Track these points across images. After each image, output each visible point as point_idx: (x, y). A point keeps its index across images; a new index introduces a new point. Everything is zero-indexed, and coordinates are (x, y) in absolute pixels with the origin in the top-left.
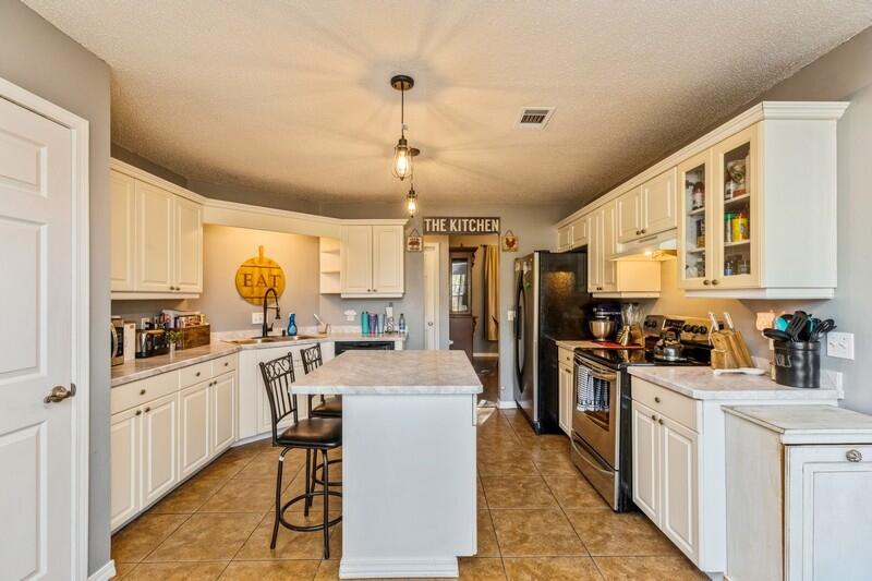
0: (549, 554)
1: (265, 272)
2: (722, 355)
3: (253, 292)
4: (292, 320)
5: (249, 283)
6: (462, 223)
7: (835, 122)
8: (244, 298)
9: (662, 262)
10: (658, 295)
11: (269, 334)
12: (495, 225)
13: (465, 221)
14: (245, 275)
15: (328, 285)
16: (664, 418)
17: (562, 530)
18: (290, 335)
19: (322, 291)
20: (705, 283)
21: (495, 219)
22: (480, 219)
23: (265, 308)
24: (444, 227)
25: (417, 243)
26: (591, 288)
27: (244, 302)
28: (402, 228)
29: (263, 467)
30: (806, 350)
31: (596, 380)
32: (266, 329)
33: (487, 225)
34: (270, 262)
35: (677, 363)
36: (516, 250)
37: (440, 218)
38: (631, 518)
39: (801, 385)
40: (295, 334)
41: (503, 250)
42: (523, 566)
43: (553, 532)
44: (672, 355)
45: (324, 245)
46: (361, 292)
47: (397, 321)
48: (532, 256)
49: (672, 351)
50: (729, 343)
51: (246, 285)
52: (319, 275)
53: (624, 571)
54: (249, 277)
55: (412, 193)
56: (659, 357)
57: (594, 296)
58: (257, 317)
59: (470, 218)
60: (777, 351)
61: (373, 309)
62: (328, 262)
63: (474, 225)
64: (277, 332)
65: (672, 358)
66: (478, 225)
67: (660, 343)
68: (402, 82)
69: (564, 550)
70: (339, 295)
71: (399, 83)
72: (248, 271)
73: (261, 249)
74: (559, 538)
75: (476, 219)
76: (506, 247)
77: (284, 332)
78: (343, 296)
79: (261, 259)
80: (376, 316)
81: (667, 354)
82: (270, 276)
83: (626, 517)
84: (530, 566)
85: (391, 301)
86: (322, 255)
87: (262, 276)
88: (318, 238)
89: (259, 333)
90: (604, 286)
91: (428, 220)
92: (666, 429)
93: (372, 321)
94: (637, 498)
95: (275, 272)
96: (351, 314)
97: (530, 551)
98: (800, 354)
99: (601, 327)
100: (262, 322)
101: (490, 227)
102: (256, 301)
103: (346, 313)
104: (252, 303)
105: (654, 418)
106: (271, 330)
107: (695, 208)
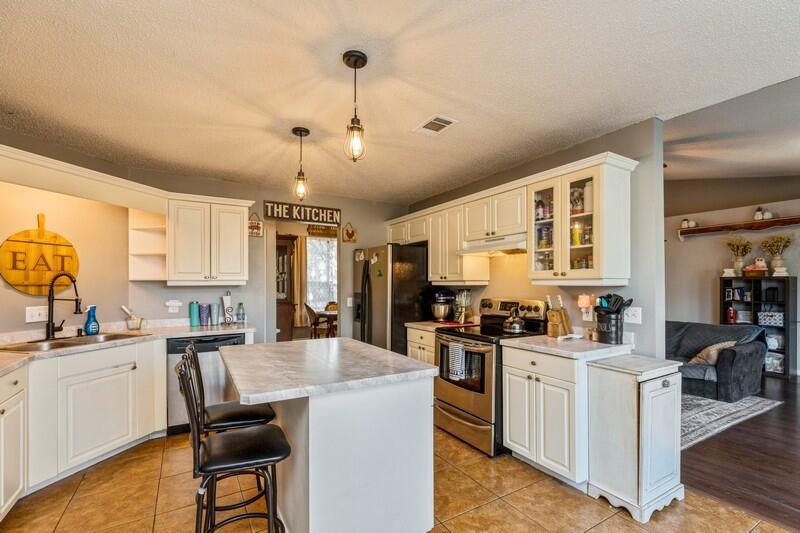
0: (473, 507)
1: (48, 252)
2: (557, 326)
3: (27, 277)
4: (91, 315)
5: (20, 265)
6: (305, 211)
7: (629, 173)
8: (11, 285)
9: (490, 258)
10: (487, 283)
11: (57, 335)
12: (337, 216)
13: (308, 209)
14: (15, 254)
15: (139, 270)
16: (538, 376)
17: (467, 483)
18: (88, 334)
19: (132, 277)
20: (555, 274)
21: (337, 210)
22: (323, 209)
23: (51, 300)
24: (287, 214)
25: (258, 228)
26: (431, 277)
27: (11, 292)
28: (246, 210)
29: (92, 514)
30: (617, 319)
31: (467, 353)
32: (51, 329)
33: (329, 216)
34: (56, 237)
35: (522, 335)
36: (355, 241)
37: (283, 204)
38: (502, 458)
39: (613, 342)
40: (97, 333)
41: (344, 241)
42: (461, 523)
43: (462, 487)
44: (517, 329)
45: (134, 220)
46: (198, 280)
47: (234, 312)
48: (386, 248)
49: (517, 326)
50: (561, 318)
51: (15, 267)
52: (127, 258)
53: (528, 501)
54: (20, 257)
55: (301, 174)
56: (508, 330)
57: (433, 284)
58: (37, 312)
59: (313, 207)
60: (599, 321)
61: (205, 299)
62: (140, 241)
63: (317, 215)
64: (69, 331)
65: (517, 331)
66: (321, 215)
67: (511, 319)
68: (356, 59)
69: (480, 499)
70: (165, 282)
71: (353, 59)
72: (19, 247)
73: (40, 219)
74: (469, 491)
75: (318, 208)
76: (346, 238)
77: (79, 331)
78: (169, 284)
79: (41, 232)
80: (210, 307)
81: (514, 328)
82: (55, 255)
83: (500, 460)
84: (468, 522)
85: (228, 289)
86: (131, 232)
87: (42, 257)
88: (127, 209)
89: (40, 334)
90: (447, 275)
91: (269, 205)
92: (542, 385)
93: (204, 313)
94: (508, 442)
95: (63, 251)
96: (175, 305)
97: (458, 509)
98: (613, 322)
99: (441, 310)
100: (46, 319)
101: (332, 218)
102: (32, 290)
103: (167, 304)
104: (26, 293)
105: (529, 378)
106: (60, 329)
107: (538, 220)
